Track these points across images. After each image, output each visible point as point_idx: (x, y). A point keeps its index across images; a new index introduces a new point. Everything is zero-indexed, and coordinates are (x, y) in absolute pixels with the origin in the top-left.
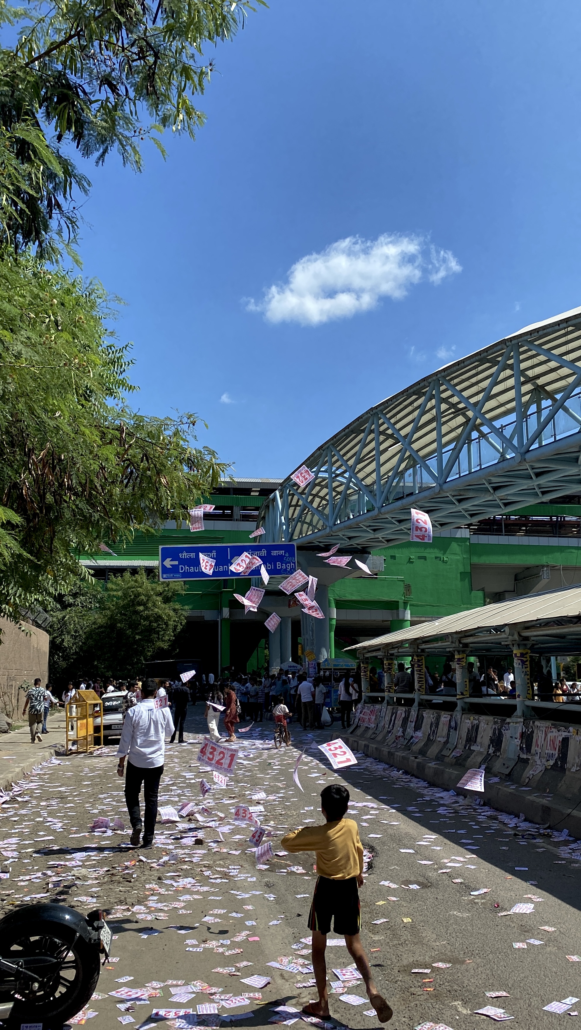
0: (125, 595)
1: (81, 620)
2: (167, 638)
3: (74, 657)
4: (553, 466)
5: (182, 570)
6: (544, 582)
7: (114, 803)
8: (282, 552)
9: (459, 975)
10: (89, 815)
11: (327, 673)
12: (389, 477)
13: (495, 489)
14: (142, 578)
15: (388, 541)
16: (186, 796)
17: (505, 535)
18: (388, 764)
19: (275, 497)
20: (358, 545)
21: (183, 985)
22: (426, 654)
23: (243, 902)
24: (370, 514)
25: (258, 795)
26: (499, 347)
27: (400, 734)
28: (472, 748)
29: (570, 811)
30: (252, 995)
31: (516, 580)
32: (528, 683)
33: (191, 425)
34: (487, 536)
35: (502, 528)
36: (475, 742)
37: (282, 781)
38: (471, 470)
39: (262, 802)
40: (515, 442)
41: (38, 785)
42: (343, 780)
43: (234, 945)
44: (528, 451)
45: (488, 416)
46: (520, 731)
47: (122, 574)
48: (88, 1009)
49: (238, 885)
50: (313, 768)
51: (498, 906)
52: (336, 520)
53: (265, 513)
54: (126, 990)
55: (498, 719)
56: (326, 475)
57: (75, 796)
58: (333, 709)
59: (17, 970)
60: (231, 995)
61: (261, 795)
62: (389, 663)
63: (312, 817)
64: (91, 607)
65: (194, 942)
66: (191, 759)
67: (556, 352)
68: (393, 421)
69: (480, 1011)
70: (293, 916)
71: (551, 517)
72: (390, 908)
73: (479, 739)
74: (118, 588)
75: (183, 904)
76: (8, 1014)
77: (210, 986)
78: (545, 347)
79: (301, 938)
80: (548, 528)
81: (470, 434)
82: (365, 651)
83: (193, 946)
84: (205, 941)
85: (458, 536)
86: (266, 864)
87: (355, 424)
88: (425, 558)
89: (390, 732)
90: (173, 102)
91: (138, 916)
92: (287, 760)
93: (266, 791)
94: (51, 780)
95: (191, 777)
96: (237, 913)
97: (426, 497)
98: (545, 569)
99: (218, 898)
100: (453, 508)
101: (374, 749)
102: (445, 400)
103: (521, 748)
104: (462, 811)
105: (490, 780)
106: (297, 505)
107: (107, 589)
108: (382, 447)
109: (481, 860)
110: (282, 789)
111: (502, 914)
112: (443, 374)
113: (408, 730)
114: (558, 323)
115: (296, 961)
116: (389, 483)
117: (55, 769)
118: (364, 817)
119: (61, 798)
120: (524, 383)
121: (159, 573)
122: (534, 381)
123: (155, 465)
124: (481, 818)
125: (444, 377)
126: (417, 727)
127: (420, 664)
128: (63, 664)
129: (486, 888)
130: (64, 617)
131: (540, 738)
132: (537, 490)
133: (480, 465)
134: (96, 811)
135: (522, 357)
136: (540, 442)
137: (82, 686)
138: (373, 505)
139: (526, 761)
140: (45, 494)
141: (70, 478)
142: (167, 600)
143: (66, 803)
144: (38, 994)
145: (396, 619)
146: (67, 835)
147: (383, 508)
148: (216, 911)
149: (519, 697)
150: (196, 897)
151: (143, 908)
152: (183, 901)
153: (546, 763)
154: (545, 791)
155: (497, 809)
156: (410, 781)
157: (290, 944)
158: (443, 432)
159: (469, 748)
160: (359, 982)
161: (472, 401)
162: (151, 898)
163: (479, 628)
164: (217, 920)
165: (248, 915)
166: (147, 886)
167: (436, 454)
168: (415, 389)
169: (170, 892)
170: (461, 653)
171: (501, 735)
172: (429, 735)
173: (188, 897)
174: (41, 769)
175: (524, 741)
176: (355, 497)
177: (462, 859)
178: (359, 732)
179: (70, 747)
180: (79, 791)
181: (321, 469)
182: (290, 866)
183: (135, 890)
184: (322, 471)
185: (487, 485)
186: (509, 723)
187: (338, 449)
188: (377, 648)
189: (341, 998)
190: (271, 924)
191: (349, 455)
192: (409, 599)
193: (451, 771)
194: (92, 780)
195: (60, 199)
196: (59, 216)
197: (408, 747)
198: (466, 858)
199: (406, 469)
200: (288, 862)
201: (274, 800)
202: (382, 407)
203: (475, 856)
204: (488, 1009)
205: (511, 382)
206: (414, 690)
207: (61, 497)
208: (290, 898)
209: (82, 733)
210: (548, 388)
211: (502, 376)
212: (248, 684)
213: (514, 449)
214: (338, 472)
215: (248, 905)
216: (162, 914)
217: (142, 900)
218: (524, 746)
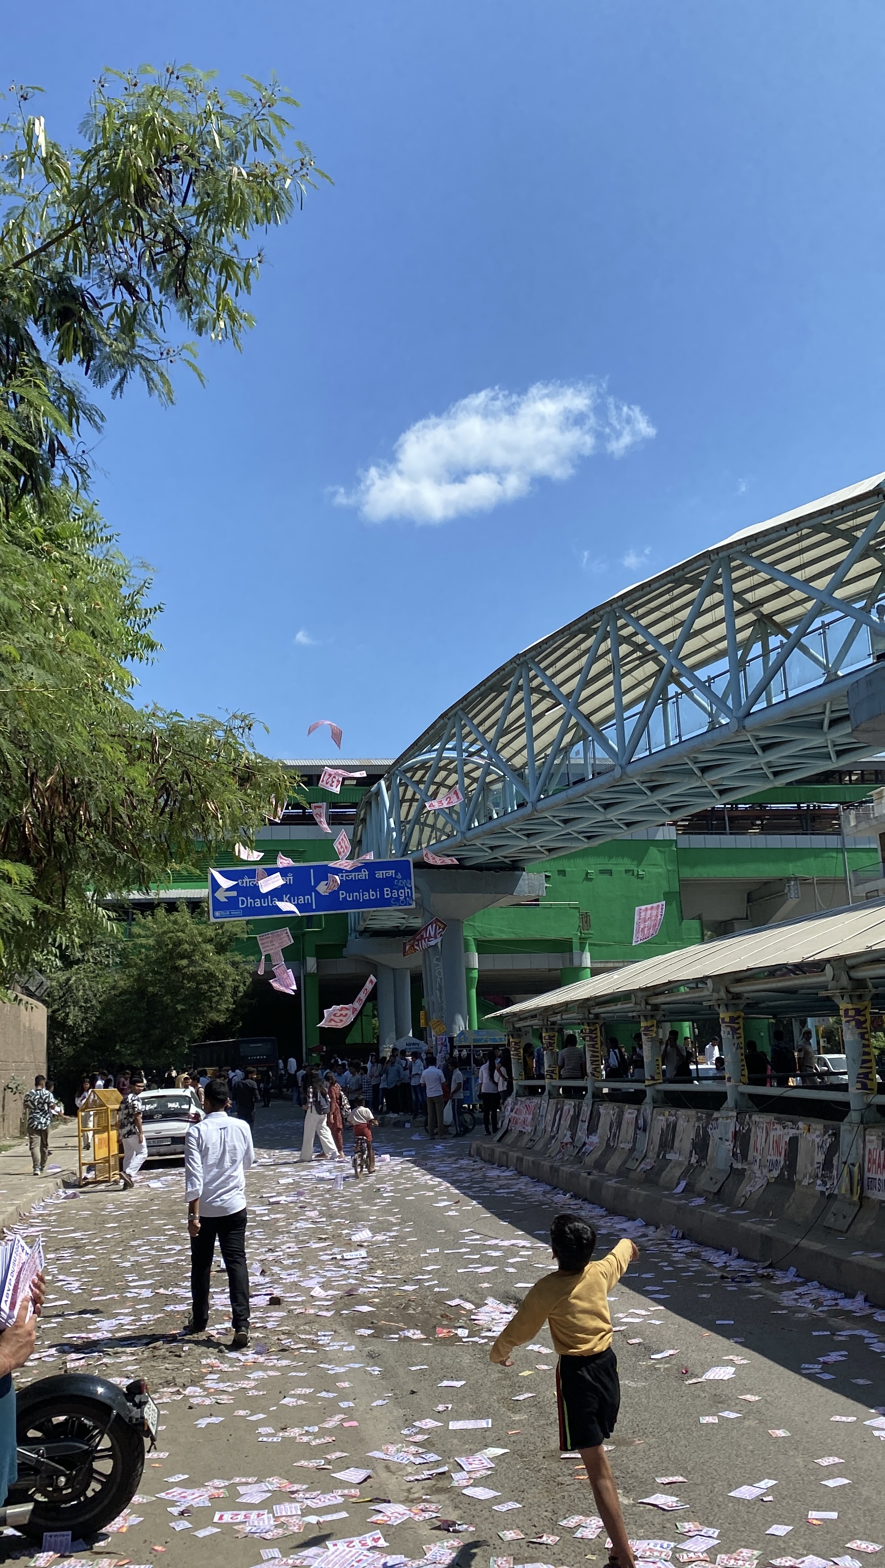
0: (160, 944)
1: (93, 984)
2: (224, 1006)
3: (86, 1039)
4: (786, 736)
5: (242, 904)
6: (791, 902)
7: (153, 1252)
8: (391, 873)
9: (624, 1458)
10: (118, 1269)
11: (465, 1053)
12: (546, 755)
13: (704, 770)
14: (184, 916)
15: (550, 850)
16: (257, 1239)
17: (731, 834)
18: (550, 1185)
19: (379, 788)
20: (505, 857)
21: (256, 1483)
22: (601, 1022)
23: (337, 1377)
24: (523, 811)
25: (360, 1234)
26: (701, 562)
27: (568, 1139)
28: (668, 1157)
29: (798, 1240)
30: (346, 1492)
31: (748, 901)
32: (742, 1060)
33: (247, 730)
34: (702, 836)
35: (725, 823)
36: (672, 1148)
37: (396, 1214)
38: (669, 742)
39: (365, 1244)
40: (730, 703)
41: (41, 1230)
42: (484, 1210)
43: (323, 1432)
44: (749, 714)
45: (688, 663)
46: (732, 1129)
47: (153, 912)
48: (130, 1514)
49: (329, 1356)
50: (440, 1193)
51: (687, 1372)
52: (471, 821)
53: (365, 814)
54: (180, 1490)
55: (702, 1114)
56: (454, 754)
57: (97, 1244)
58: (474, 1106)
59: (38, 1461)
60: (319, 1492)
61: (364, 1235)
62: (549, 1036)
63: (436, 1262)
64: (109, 963)
65: (270, 1430)
66: (263, 1187)
67: (782, 567)
68: (549, 672)
69: (645, 1501)
70: (404, 1394)
71: (799, 804)
72: (538, 1379)
73: (677, 1144)
74: (148, 933)
75: (253, 1384)
76: (28, 1517)
77: (291, 1483)
78: (766, 560)
79: (415, 1421)
80: (794, 821)
81: (664, 690)
82: (515, 1019)
83: (268, 1435)
84: (284, 1429)
85: (659, 837)
86: (369, 1328)
87: (494, 679)
88: (610, 872)
89: (554, 1137)
90: (211, 302)
91: (191, 1400)
92: (404, 1183)
93: (371, 1229)
94: (60, 1223)
95: (263, 1212)
96: (328, 1391)
97: (601, 786)
98: (792, 883)
99: (302, 1374)
100: (644, 800)
101: (530, 1163)
102: (627, 640)
103: (734, 1154)
104: (651, 1248)
105: (691, 1202)
106: (413, 800)
107: (131, 936)
108: (535, 712)
109: (670, 1313)
110: (395, 1224)
111: (691, 1382)
112: (620, 603)
113: (579, 1133)
114: (786, 526)
115: (406, 1450)
116: (547, 765)
117: (65, 1207)
118: (511, 1261)
119: (77, 1248)
120: (740, 613)
121: (208, 907)
122: (756, 609)
123: (199, 785)
124: (677, 1257)
125: (623, 607)
126: (592, 1130)
127: (594, 1036)
128: (69, 1050)
129: (673, 1349)
130: (69, 979)
131: (759, 1139)
132: (766, 770)
133: (680, 736)
134: (128, 1264)
135: (734, 575)
136: (769, 700)
137: (100, 1083)
138: (524, 799)
139: (741, 1173)
140: (53, 830)
141: (87, 810)
142: (221, 949)
143: (84, 1255)
144: (64, 1492)
145: (568, 966)
146: (87, 1297)
147: (540, 803)
148: (299, 1391)
149: (729, 1080)
150: (271, 1373)
151: (198, 1389)
152: (254, 1380)
153: (768, 1175)
154: (767, 1216)
155: (700, 1244)
156: (581, 1208)
157: (400, 1428)
158: (624, 688)
159: (664, 1156)
160: (489, 1472)
161: (664, 641)
162: (209, 1377)
163: (670, 982)
164: (301, 1402)
165: (343, 1395)
166: (204, 1362)
167: (614, 721)
168: (580, 625)
169: (235, 1369)
170: (649, 1018)
171: (706, 1137)
172: (609, 1139)
173: (260, 1374)
174: (44, 1208)
175: (738, 1143)
176: (498, 786)
177: (643, 1312)
178: (509, 1139)
179: (84, 1174)
180: (100, 1237)
181: (447, 746)
182: (403, 1330)
183: (187, 1367)
184: (449, 749)
185: (691, 765)
186: (717, 1119)
187: (470, 716)
188: (533, 1014)
189: (465, 1491)
190: (374, 1404)
191: (488, 723)
192: (587, 936)
193: (638, 1190)
194: (119, 1221)
195: (64, 440)
196: (64, 462)
197: (579, 1159)
198: (650, 1311)
199: (572, 744)
200: (401, 1325)
201: (384, 1241)
202: (533, 653)
203: (662, 1308)
204: (657, 1498)
205: (720, 612)
206: (586, 1074)
207: (75, 833)
208: (401, 1371)
209: (102, 1153)
210: (778, 618)
211: (708, 602)
212: (347, 1073)
213: (728, 712)
214: (472, 750)
215: (344, 1381)
216: (224, 1397)
217: (197, 1380)
218: (738, 1151)
